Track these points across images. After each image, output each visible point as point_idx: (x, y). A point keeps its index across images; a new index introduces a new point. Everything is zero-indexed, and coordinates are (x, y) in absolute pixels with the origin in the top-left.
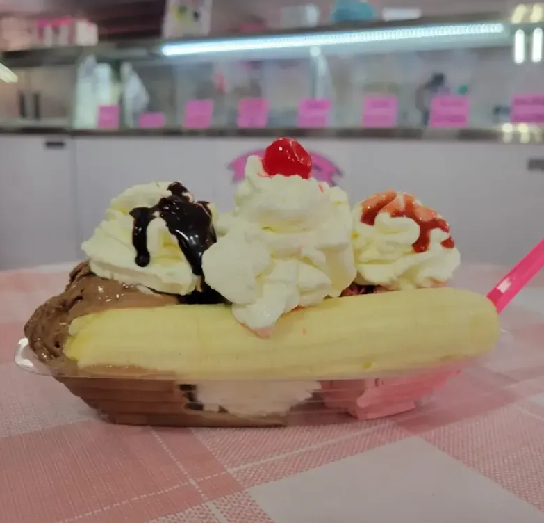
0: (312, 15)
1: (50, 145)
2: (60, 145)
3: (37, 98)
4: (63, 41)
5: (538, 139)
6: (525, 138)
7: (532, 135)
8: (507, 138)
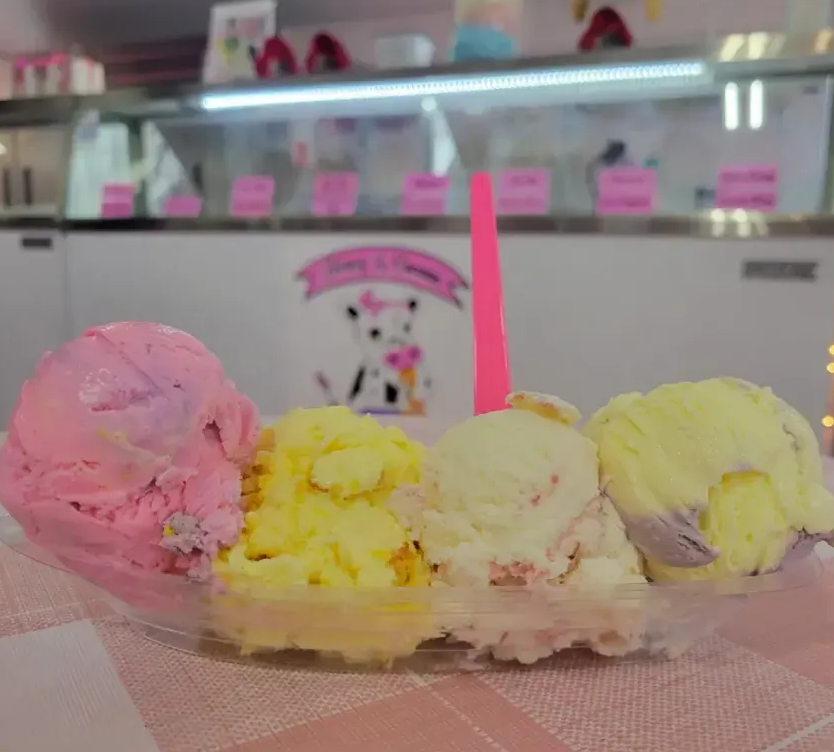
0: (422, 51)
1: (28, 243)
2: (45, 243)
3: (27, 174)
4: (51, 88)
5: (763, 230)
6: (744, 231)
7: (753, 226)
8: (718, 231)
